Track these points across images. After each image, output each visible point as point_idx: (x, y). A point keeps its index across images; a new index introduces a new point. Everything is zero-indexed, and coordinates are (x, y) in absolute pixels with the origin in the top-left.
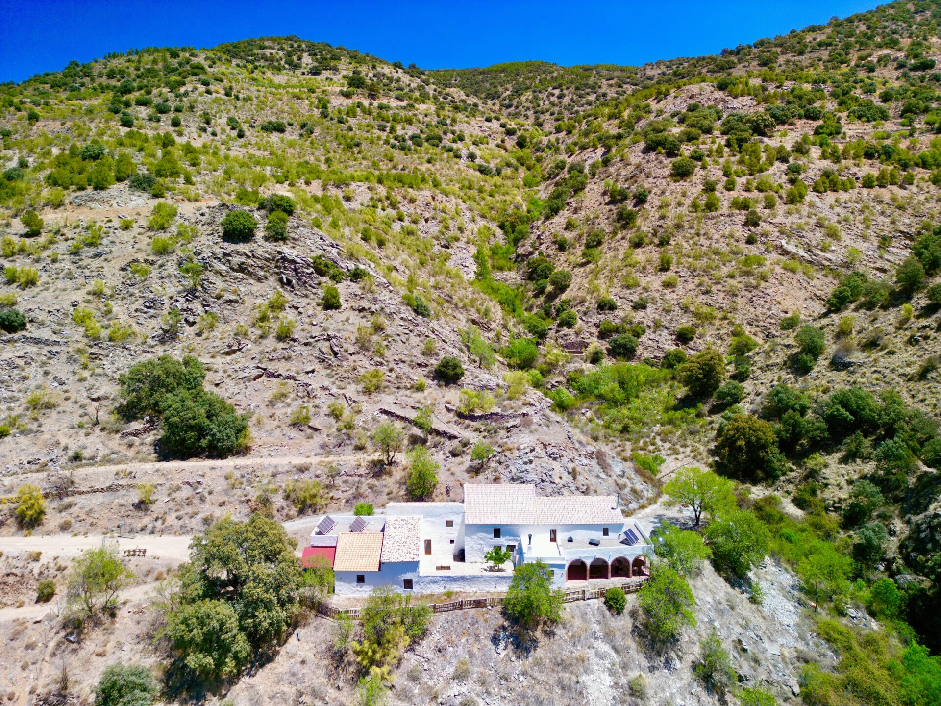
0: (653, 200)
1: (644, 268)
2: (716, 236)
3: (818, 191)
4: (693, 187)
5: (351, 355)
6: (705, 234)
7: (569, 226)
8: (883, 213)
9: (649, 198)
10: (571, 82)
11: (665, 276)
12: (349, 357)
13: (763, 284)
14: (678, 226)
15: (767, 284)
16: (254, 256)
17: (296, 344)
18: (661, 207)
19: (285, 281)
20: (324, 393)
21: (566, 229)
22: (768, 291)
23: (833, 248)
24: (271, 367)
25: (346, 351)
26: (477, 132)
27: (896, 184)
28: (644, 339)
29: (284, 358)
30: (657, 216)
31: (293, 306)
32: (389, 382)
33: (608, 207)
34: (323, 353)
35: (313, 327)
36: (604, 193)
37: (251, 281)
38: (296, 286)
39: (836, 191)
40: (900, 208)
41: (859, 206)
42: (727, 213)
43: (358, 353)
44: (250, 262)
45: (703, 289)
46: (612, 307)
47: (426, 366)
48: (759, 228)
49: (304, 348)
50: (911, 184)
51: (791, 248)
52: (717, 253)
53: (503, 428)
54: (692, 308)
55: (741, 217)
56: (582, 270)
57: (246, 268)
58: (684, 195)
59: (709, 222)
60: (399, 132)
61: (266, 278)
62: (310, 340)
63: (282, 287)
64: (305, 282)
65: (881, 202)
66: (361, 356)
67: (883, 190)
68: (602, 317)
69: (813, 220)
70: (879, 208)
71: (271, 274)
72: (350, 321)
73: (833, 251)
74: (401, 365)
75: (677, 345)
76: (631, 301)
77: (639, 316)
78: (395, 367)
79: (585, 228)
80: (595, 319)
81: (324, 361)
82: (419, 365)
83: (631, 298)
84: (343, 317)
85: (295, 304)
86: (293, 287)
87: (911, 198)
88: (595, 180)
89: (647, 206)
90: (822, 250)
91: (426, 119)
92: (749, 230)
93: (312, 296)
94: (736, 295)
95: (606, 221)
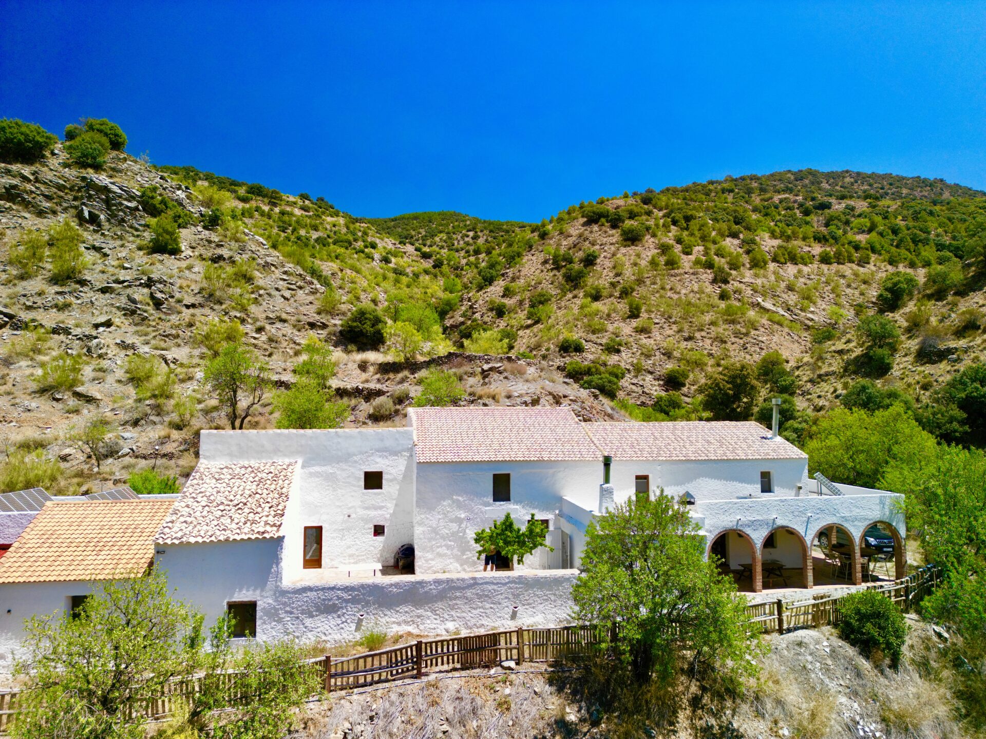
0: (604, 263)
1: (609, 315)
2: (683, 291)
3: (778, 262)
4: (648, 250)
5: (188, 307)
6: (671, 289)
7: (507, 293)
8: (849, 286)
9: (598, 261)
10: (486, 228)
11: (635, 323)
12: (184, 309)
13: (753, 332)
14: (640, 281)
15: (757, 332)
16: (37, 180)
17: (85, 289)
18: (614, 268)
19: (86, 214)
20: (122, 353)
21: (503, 296)
22: (760, 338)
23: (812, 309)
24: (25, 316)
25: (179, 301)
26: (390, 247)
27: (853, 262)
28: (624, 383)
29: (56, 306)
30: (611, 274)
31: (94, 248)
32: (255, 346)
33: (551, 274)
34: (134, 301)
35: (123, 271)
36: (545, 262)
37: (27, 215)
38: (106, 225)
39: (796, 264)
40: (865, 282)
41: (823, 279)
42: (691, 271)
43: (201, 306)
44: (29, 187)
45: (686, 335)
46: (579, 349)
47: (324, 326)
48: (730, 286)
49: (99, 295)
50: (868, 263)
51: (768, 305)
52: (689, 304)
53: (472, 374)
54: (676, 354)
55: (708, 275)
56: (528, 331)
57: (19, 195)
58: (638, 256)
59: (672, 279)
60: (302, 232)
61: (54, 213)
62: (114, 285)
63: (80, 225)
64: (123, 220)
65: (844, 277)
66: (207, 311)
67: (841, 266)
68: (568, 360)
69: (783, 285)
70: (842, 281)
71: (65, 210)
72: (196, 269)
73: (812, 312)
74: (279, 325)
75: (667, 391)
76: (601, 344)
77: (613, 359)
78: (268, 327)
79: (528, 294)
80: (558, 362)
81: (133, 312)
82: (312, 325)
83: (599, 341)
84: (184, 264)
85: (97, 244)
86: (99, 225)
87: (872, 274)
88: (532, 252)
89: (598, 268)
90: (801, 310)
91: (334, 229)
92: (720, 287)
93: (131, 239)
94: (725, 342)
95: (550, 286)
